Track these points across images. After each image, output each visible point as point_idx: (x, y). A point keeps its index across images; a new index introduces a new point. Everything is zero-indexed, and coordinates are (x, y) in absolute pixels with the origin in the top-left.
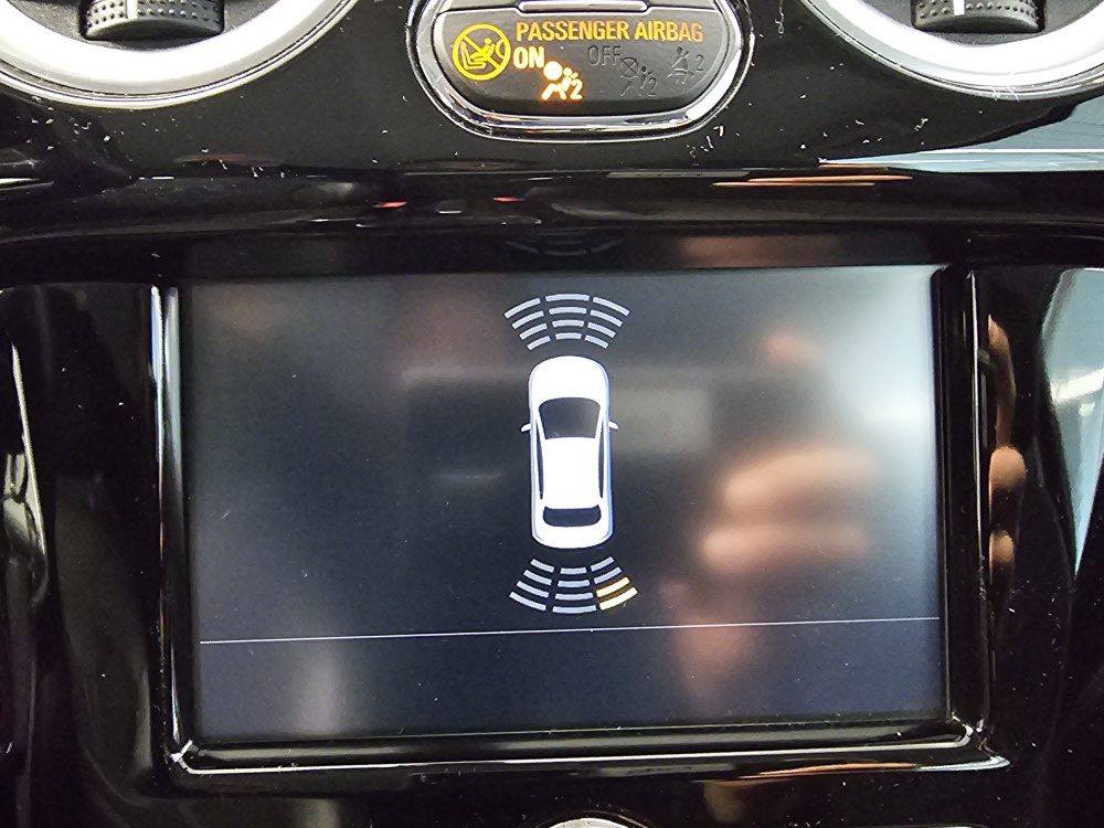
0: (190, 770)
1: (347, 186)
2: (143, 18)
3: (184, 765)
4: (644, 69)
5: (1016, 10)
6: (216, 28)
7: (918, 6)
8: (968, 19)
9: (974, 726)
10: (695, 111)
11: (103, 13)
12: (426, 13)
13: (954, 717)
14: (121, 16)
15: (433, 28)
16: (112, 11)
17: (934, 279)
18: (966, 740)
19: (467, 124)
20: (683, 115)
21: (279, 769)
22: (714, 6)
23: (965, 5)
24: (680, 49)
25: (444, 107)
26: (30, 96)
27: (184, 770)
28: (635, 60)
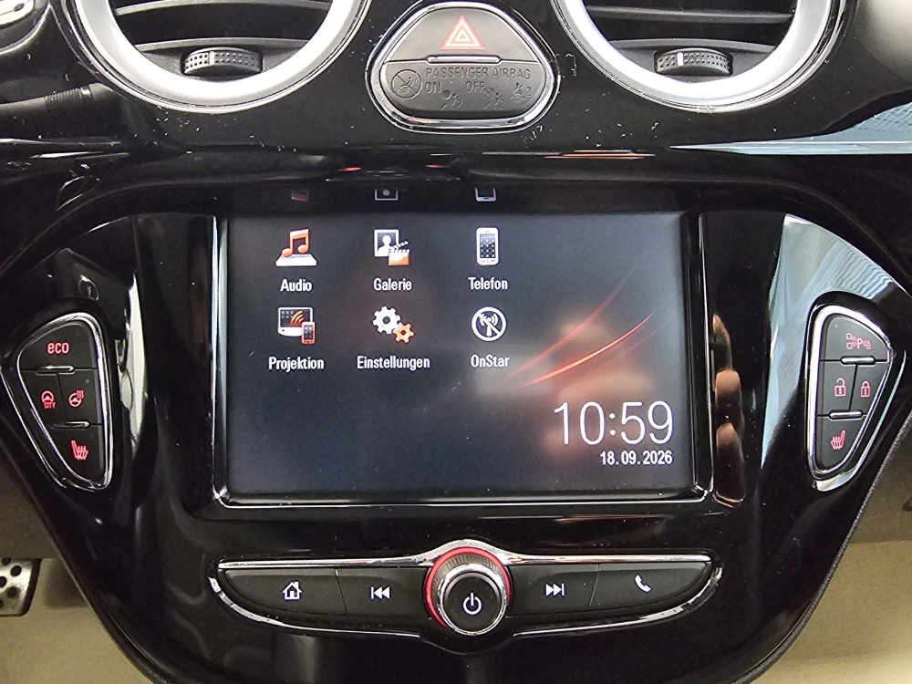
0: (226, 506)
1: (320, 158)
2: (218, 64)
3: (222, 503)
4: (497, 94)
5: (713, 63)
6: (258, 70)
7: (658, 61)
8: (686, 68)
10: (529, 117)
11: (194, 61)
12: (376, 62)
13: (698, 487)
14: (206, 62)
15: (380, 71)
16: (201, 60)
17: (682, 220)
18: (703, 499)
19: (398, 123)
20: (522, 119)
21: (280, 507)
22: (537, 59)
23: (684, 60)
24: (518, 84)
25: (386, 114)
26: (156, 106)
27: (223, 506)
28: (492, 90)
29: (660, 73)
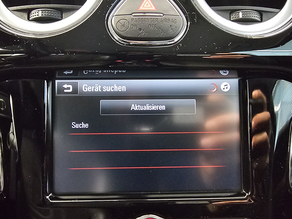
0: (51, 201)
2: (42, 16)
3: (49, 199)
4: (162, 30)
5: (255, 17)
6: (61, 19)
7: (231, 16)
8: (243, 19)
9: (248, 193)
10: (176, 40)
11: (33, 15)
12: (111, 15)
14: (37, 15)
15: (112, 20)
16: (35, 14)
17: (239, 81)
18: (246, 197)
19: (119, 42)
21: (73, 201)
22: (180, 15)
23: (242, 15)
24: (171, 26)
25: (115, 39)
26: (14, 34)
27: (49, 201)
28: (160, 28)
29: (233, 21)
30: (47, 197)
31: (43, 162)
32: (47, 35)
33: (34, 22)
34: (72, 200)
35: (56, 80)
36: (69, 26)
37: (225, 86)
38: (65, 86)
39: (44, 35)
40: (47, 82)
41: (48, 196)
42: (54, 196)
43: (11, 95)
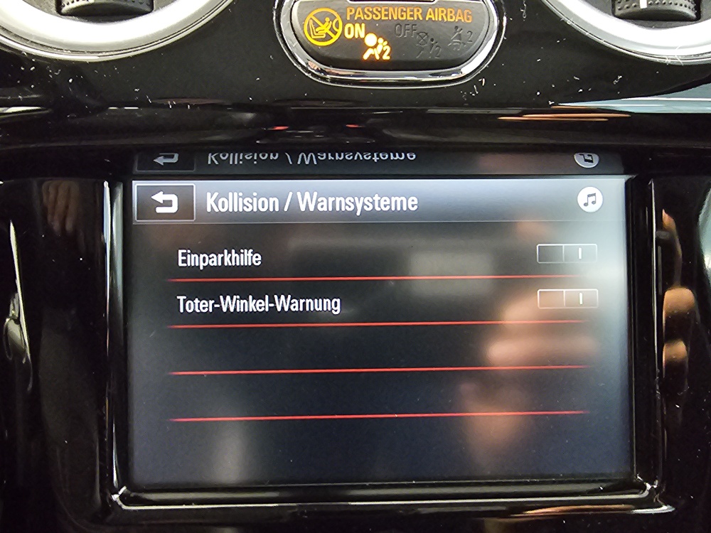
0: (124, 507)
2: (98, 1)
3: (120, 503)
4: (432, 40)
5: (681, 5)
6: (148, 9)
7: (617, 2)
8: (649, 11)
9: (652, 484)
10: (467, 69)
13: (639, 477)
17: (627, 183)
18: (646, 493)
19: (313, 75)
23: (647, 2)
24: (457, 27)
25: (299, 63)
26: (20, 52)
27: (120, 507)
28: (426, 34)
29: (620, 17)
30: (115, 497)
31: (101, 404)
32: (112, 53)
33: (74, 20)
34: (182, 505)
35: (133, 182)
36: (172, 28)
37: (589, 196)
38: (159, 197)
39: (104, 54)
40: (109, 186)
41: (117, 493)
42: (132, 495)
43: (11, 224)
